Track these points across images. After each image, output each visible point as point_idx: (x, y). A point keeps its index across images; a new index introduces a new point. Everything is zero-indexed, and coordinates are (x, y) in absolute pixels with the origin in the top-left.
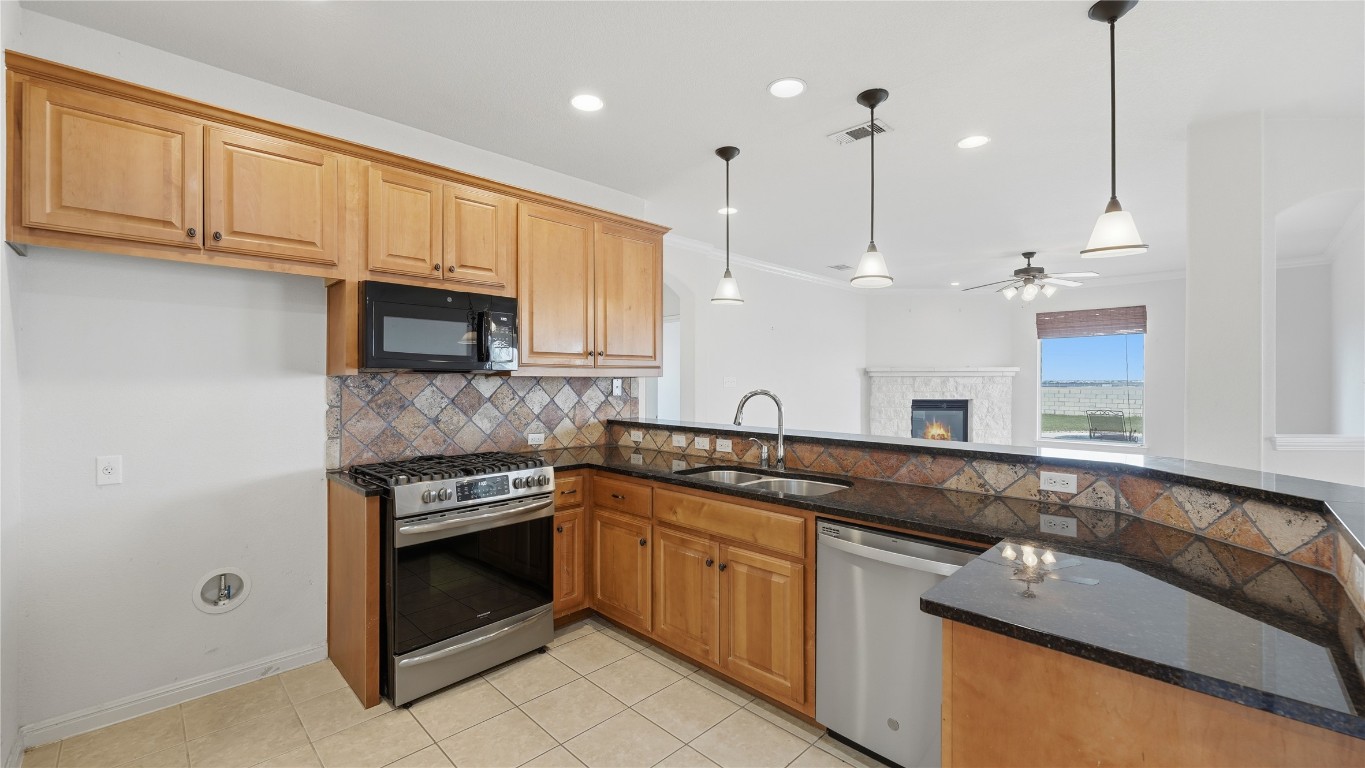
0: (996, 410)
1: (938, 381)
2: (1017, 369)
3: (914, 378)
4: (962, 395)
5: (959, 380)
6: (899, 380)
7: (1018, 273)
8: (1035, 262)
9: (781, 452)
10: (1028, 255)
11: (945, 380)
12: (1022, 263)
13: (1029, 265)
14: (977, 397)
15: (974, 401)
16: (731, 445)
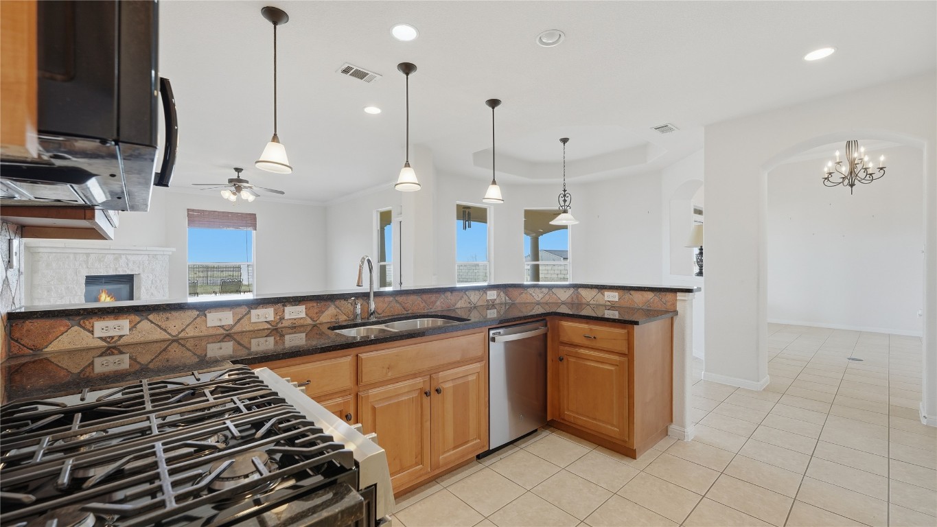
0: (158, 282)
1: (111, 257)
2: (174, 249)
3: (88, 255)
4: (132, 270)
5: (129, 257)
6: (72, 256)
7: (231, 181)
8: (242, 176)
9: (373, 306)
10: (238, 170)
11: (117, 258)
12: (234, 175)
13: (238, 177)
14: (144, 271)
15: (142, 275)
16: (304, 310)
